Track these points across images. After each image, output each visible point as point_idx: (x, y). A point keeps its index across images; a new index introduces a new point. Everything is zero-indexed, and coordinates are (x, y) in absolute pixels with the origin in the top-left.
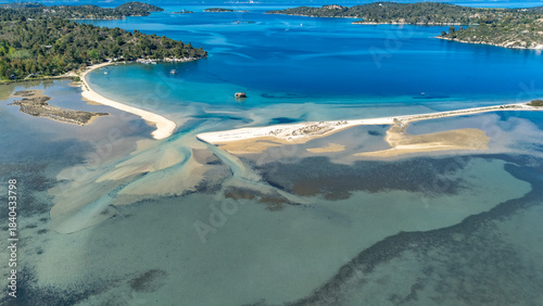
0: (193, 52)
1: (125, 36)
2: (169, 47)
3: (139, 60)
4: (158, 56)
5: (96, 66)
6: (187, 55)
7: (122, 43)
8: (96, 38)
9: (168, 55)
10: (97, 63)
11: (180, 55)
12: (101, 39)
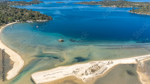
0: (47, 18)
1: (24, 12)
2: (39, 16)
3: (27, 21)
4: (35, 19)
5: (10, 24)
6: (45, 19)
7: (22, 15)
8: (14, 12)
9: (38, 19)
10: (11, 22)
11: (42, 19)
12: (16, 13)
